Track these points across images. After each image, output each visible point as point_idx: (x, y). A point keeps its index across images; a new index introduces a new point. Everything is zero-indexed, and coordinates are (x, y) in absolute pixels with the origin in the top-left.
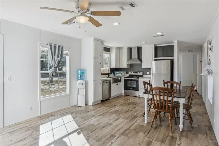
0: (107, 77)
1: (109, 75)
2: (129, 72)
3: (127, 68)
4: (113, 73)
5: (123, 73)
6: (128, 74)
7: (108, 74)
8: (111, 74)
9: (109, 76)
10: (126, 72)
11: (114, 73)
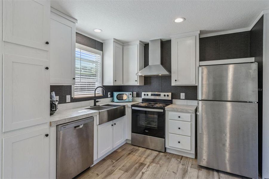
0: (93, 104)
1: (98, 102)
2: (143, 93)
3: (138, 85)
4: (109, 96)
5: (130, 94)
6: (141, 97)
7: (95, 99)
8: (105, 96)
9: (97, 104)
10: (137, 93)
11: (112, 96)
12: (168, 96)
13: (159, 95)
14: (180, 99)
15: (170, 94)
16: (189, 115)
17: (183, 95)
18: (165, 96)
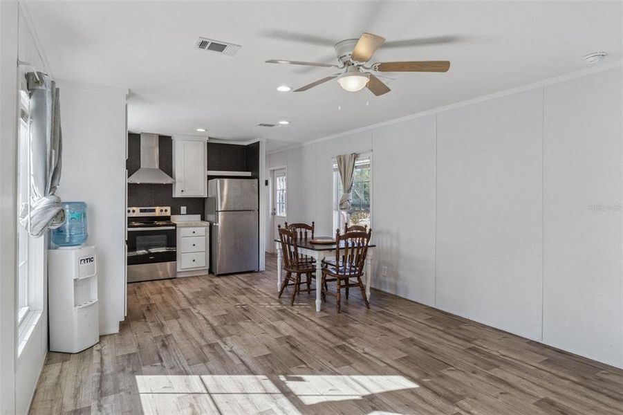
12: (166, 211)
13: (154, 211)
14: (180, 214)
15: (169, 209)
16: (204, 229)
17: (183, 209)
18: (162, 211)
